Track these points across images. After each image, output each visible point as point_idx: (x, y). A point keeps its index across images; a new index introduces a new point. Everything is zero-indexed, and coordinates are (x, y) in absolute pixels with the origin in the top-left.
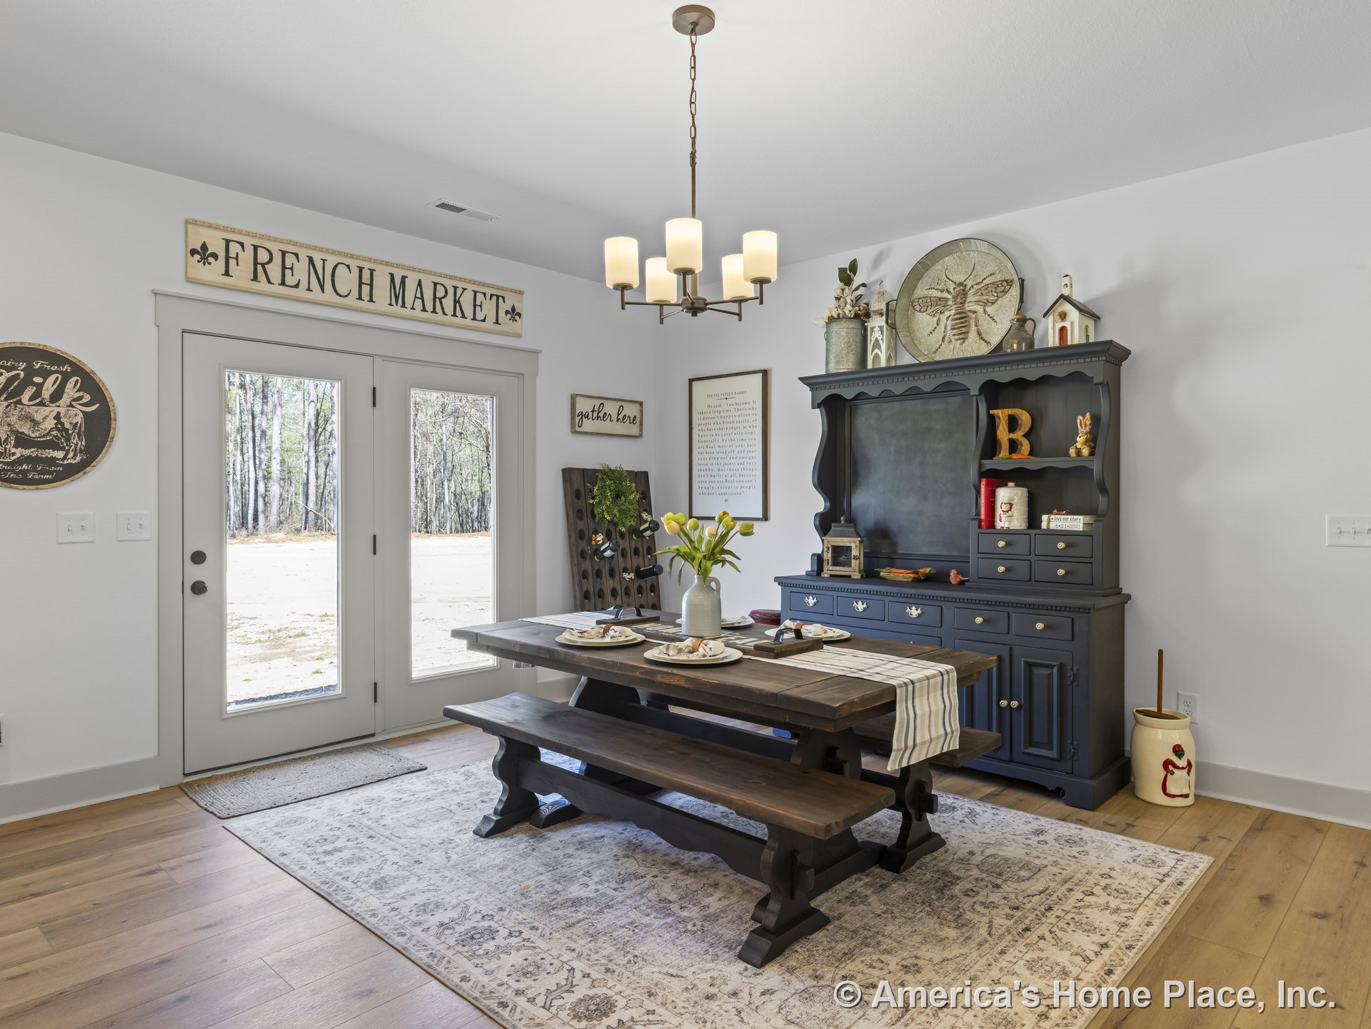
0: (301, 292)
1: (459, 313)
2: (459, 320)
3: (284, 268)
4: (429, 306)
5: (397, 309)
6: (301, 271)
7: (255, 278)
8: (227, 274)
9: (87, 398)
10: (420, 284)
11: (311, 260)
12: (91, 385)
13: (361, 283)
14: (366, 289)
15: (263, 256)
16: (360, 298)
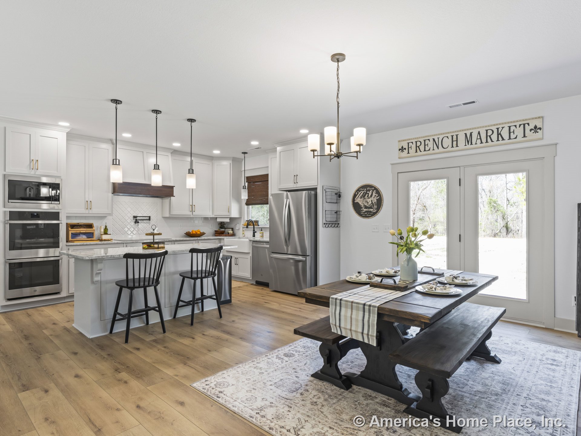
0: (431, 151)
1: (500, 138)
2: (501, 142)
3: (425, 145)
4: (484, 140)
5: (469, 146)
6: (431, 144)
7: (416, 152)
8: (408, 153)
9: (377, 195)
10: (479, 133)
11: (434, 139)
12: (378, 192)
13: (453, 141)
14: (455, 143)
15: (418, 144)
16: (452, 147)
